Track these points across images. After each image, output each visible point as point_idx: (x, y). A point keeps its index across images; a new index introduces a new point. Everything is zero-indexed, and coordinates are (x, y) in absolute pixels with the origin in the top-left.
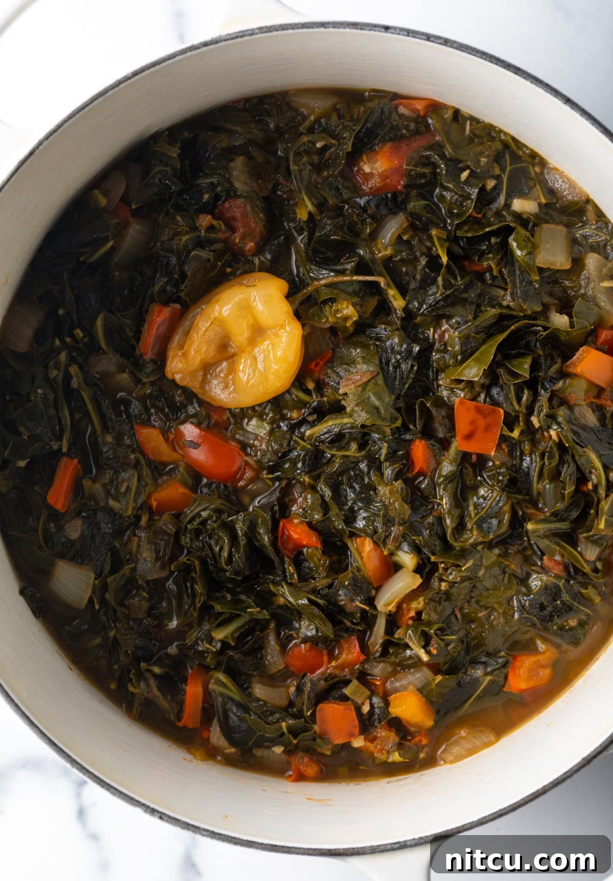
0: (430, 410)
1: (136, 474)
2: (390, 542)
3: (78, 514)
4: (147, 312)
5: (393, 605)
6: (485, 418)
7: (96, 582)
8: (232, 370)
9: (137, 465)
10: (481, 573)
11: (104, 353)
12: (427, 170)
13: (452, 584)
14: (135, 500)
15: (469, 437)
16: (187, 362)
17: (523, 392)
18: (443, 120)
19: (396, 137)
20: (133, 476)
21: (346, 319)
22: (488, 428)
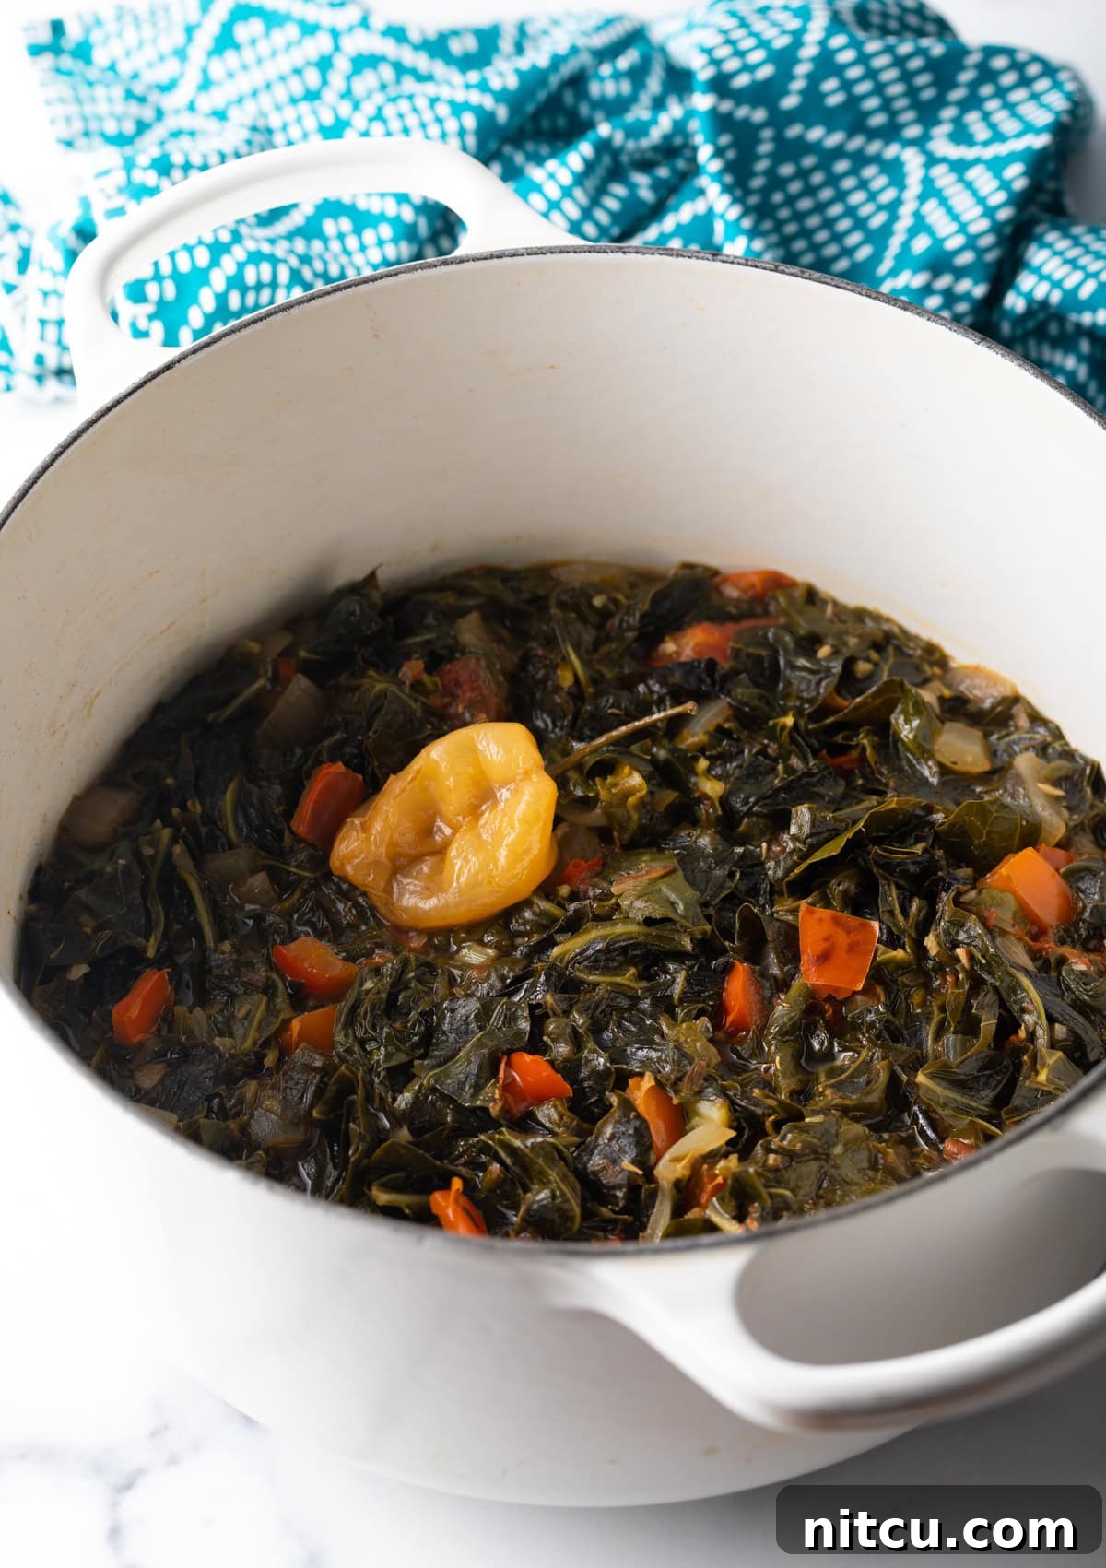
0: (759, 918)
1: (265, 1000)
2: (684, 1086)
3: (159, 1055)
4: (308, 777)
5: (685, 1162)
6: (849, 932)
7: (181, 1124)
8: (438, 870)
9: (269, 990)
10: (838, 1150)
11: (231, 846)
12: (764, 653)
13: (789, 1155)
14: (259, 1029)
15: (824, 958)
16: (368, 839)
17: (911, 902)
18: (790, 599)
19: (719, 615)
20: (261, 1000)
21: (629, 793)
22: (852, 948)
